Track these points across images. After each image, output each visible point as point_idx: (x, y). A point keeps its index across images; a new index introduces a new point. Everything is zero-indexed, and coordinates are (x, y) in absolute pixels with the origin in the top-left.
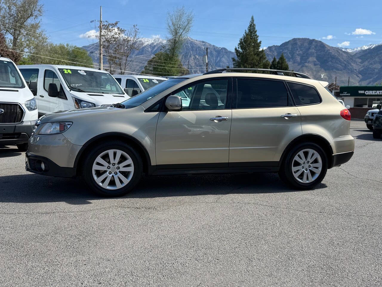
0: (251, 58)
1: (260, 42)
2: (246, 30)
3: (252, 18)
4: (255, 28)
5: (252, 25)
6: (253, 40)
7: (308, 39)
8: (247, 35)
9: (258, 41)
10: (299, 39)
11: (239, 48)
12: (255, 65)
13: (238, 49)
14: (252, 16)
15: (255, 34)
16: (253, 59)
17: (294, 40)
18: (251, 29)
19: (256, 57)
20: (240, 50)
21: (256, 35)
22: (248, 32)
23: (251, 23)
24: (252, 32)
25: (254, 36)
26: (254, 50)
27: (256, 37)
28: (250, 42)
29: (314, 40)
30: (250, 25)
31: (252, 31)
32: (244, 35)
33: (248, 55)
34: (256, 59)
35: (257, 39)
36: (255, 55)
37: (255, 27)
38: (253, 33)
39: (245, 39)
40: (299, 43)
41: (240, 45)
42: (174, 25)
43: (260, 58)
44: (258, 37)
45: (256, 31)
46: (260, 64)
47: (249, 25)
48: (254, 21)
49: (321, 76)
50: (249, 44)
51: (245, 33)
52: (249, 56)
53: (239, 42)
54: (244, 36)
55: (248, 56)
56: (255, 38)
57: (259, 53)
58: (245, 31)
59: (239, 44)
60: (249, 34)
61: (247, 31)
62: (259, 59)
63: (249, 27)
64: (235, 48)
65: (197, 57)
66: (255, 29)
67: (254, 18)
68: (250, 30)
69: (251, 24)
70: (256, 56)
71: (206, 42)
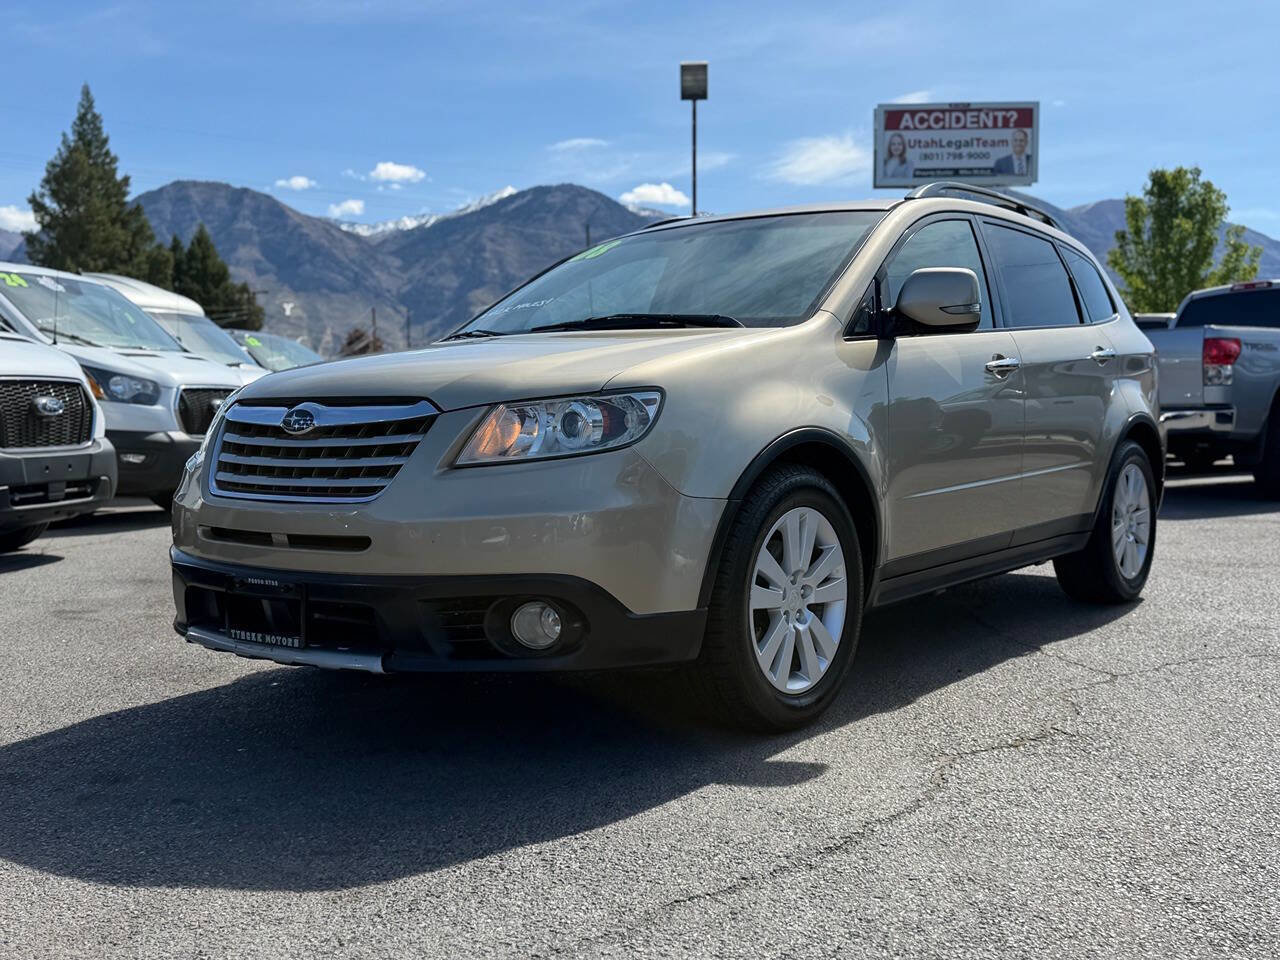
0: (102, 234)
1: (126, 180)
2: (64, 135)
3: (86, 93)
4: (99, 129)
5: (89, 116)
6: (101, 172)
7: (227, 187)
8: (71, 150)
9: (119, 176)
10: (195, 184)
11: (43, 196)
12: (119, 258)
13: (39, 199)
14: (83, 84)
15: (104, 151)
16: (106, 241)
17: (179, 185)
18: (84, 130)
19: (118, 230)
20: (49, 203)
21: (107, 154)
22: (75, 141)
23: (83, 111)
24: (88, 144)
25: (98, 155)
26: (108, 206)
27: (108, 160)
28: (90, 178)
29: (245, 191)
30: (82, 118)
31: (88, 135)
32: (59, 149)
33: (90, 223)
34: (117, 240)
35: (114, 166)
36: (113, 222)
37: (98, 125)
38: (97, 147)
39: (68, 166)
40: (196, 197)
41: (48, 187)
43: (135, 235)
44: (114, 160)
45: (105, 141)
46: (136, 256)
47: (74, 116)
48: (95, 104)
49: (284, 310)
50: (87, 184)
51: (64, 142)
52: (95, 227)
53: (44, 174)
54: (60, 154)
55: (88, 227)
56: (103, 163)
57: (127, 218)
58: (61, 138)
59: (46, 181)
60: (82, 147)
61: (72, 137)
62: (130, 239)
63: (75, 123)
64: (29, 195)
66: (101, 133)
67: (93, 93)
68: (81, 135)
69: (85, 115)
70: (118, 225)
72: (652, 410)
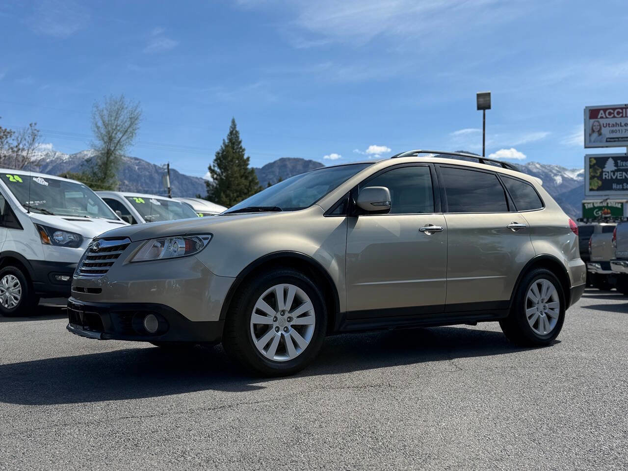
0: (237, 182)
1: (248, 159)
2: (224, 140)
3: (233, 122)
4: (238, 137)
5: (234, 132)
6: (237, 155)
7: (302, 160)
8: (226, 146)
9: (245, 157)
10: (289, 159)
11: (214, 166)
12: (243, 192)
13: (212, 168)
14: (232, 118)
15: (240, 147)
16: (238, 185)
17: (282, 160)
18: (232, 138)
19: (243, 180)
20: (217, 169)
21: (241, 148)
22: (228, 143)
23: (232, 129)
24: (233, 144)
25: (237, 148)
26: (240, 170)
27: (241, 150)
28: (233, 158)
29: (310, 161)
30: (231, 133)
31: (234, 141)
32: (221, 146)
33: (232, 178)
34: (243, 184)
35: (243, 153)
36: (242, 177)
37: (238, 135)
38: (237, 145)
39: (225, 153)
40: (289, 165)
41: (216, 162)
42: (106, 125)
43: (250, 182)
44: (244, 150)
45: (240, 142)
46: (251, 191)
47: (228, 132)
48: (237, 126)
50: (231, 161)
51: (224, 143)
52: (233, 179)
53: (215, 158)
54: (222, 148)
55: (231, 179)
56: (239, 152)
57: (247, 175)
58: (222, 142)
59: (215, 160)
60: (230, 145)
61: (227, 141)
62: (248, 184)
63: (228, 135)
64: (208, 166)
65: (126, 182)
66: (239, 139)
67: (236, 122)
68: (230, 140)
69: (233, 131)
70: (243, 178)
71: (141, 160)
72: (206, 242)
